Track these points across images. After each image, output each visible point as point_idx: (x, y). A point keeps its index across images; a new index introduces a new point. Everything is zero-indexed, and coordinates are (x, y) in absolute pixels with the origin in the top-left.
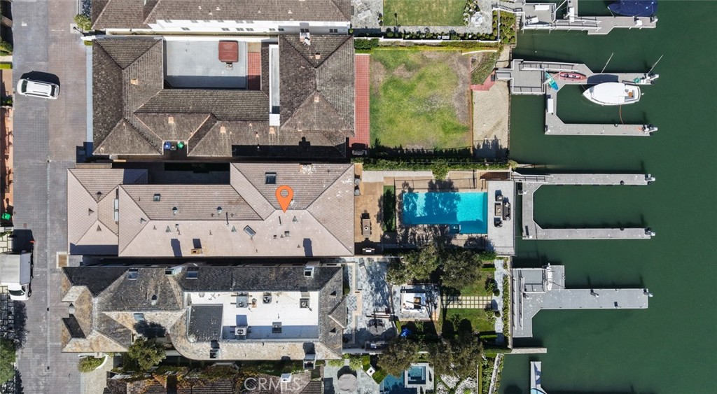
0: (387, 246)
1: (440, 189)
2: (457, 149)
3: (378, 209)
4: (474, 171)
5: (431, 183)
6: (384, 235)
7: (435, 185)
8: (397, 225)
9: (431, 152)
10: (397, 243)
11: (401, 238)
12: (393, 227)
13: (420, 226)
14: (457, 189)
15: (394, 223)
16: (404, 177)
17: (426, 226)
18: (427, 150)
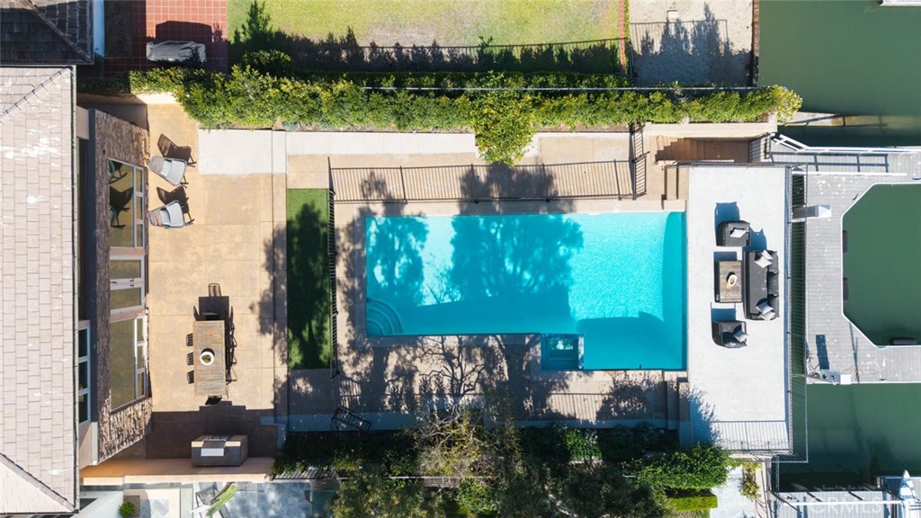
0: (303, 422)
1: (502, 199)
2: (569, 49)
3: (263, 281)
4: (632, 132)
5: (469, 180)
6: (290, 380)
7: (486, 189)
8: (343, 340)
9: (467, 59)
10: (341, 410)
11: (356, 390)
12: (327, 349)
13: (431, 342)
14: (570, 200)
15: (328, 334)
16: (365, 157)
17: (452, 342)
18: (452, 50)
